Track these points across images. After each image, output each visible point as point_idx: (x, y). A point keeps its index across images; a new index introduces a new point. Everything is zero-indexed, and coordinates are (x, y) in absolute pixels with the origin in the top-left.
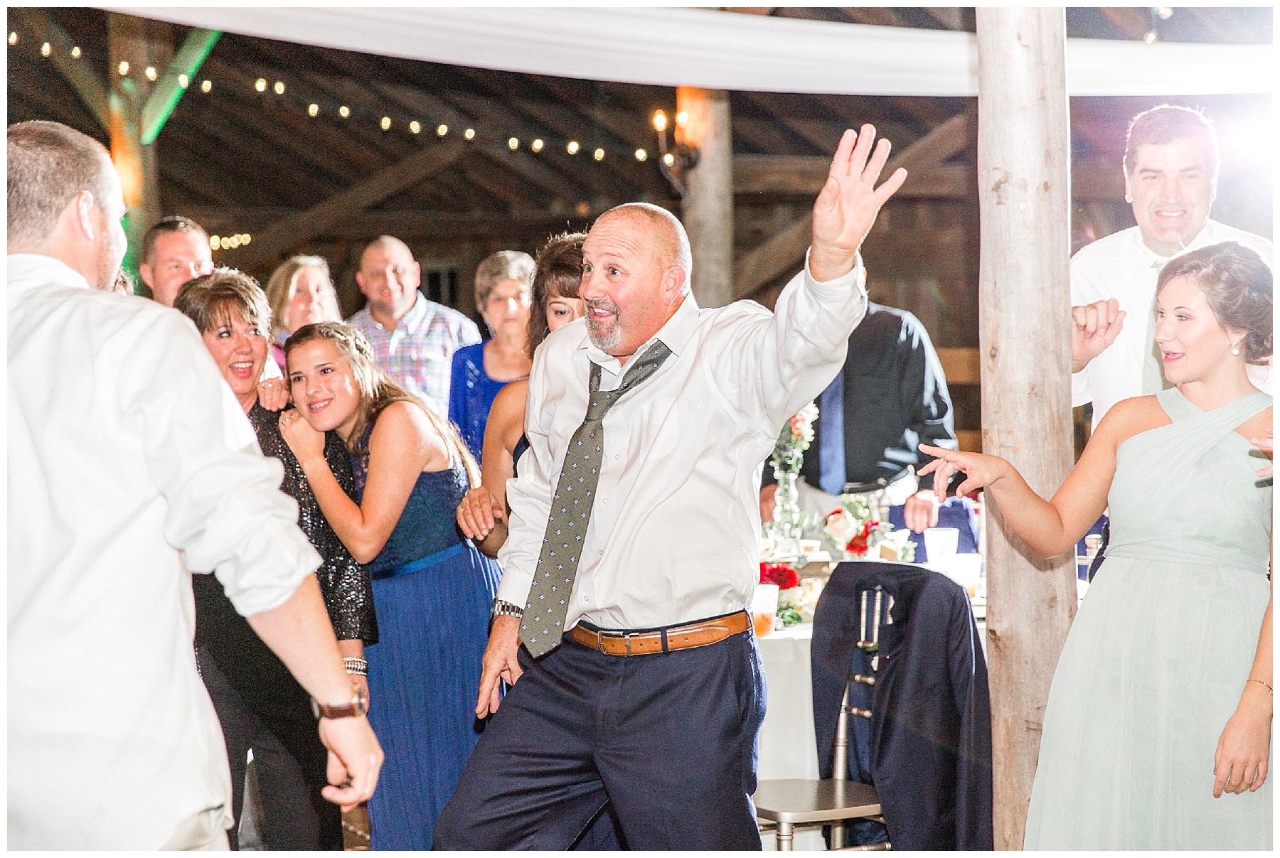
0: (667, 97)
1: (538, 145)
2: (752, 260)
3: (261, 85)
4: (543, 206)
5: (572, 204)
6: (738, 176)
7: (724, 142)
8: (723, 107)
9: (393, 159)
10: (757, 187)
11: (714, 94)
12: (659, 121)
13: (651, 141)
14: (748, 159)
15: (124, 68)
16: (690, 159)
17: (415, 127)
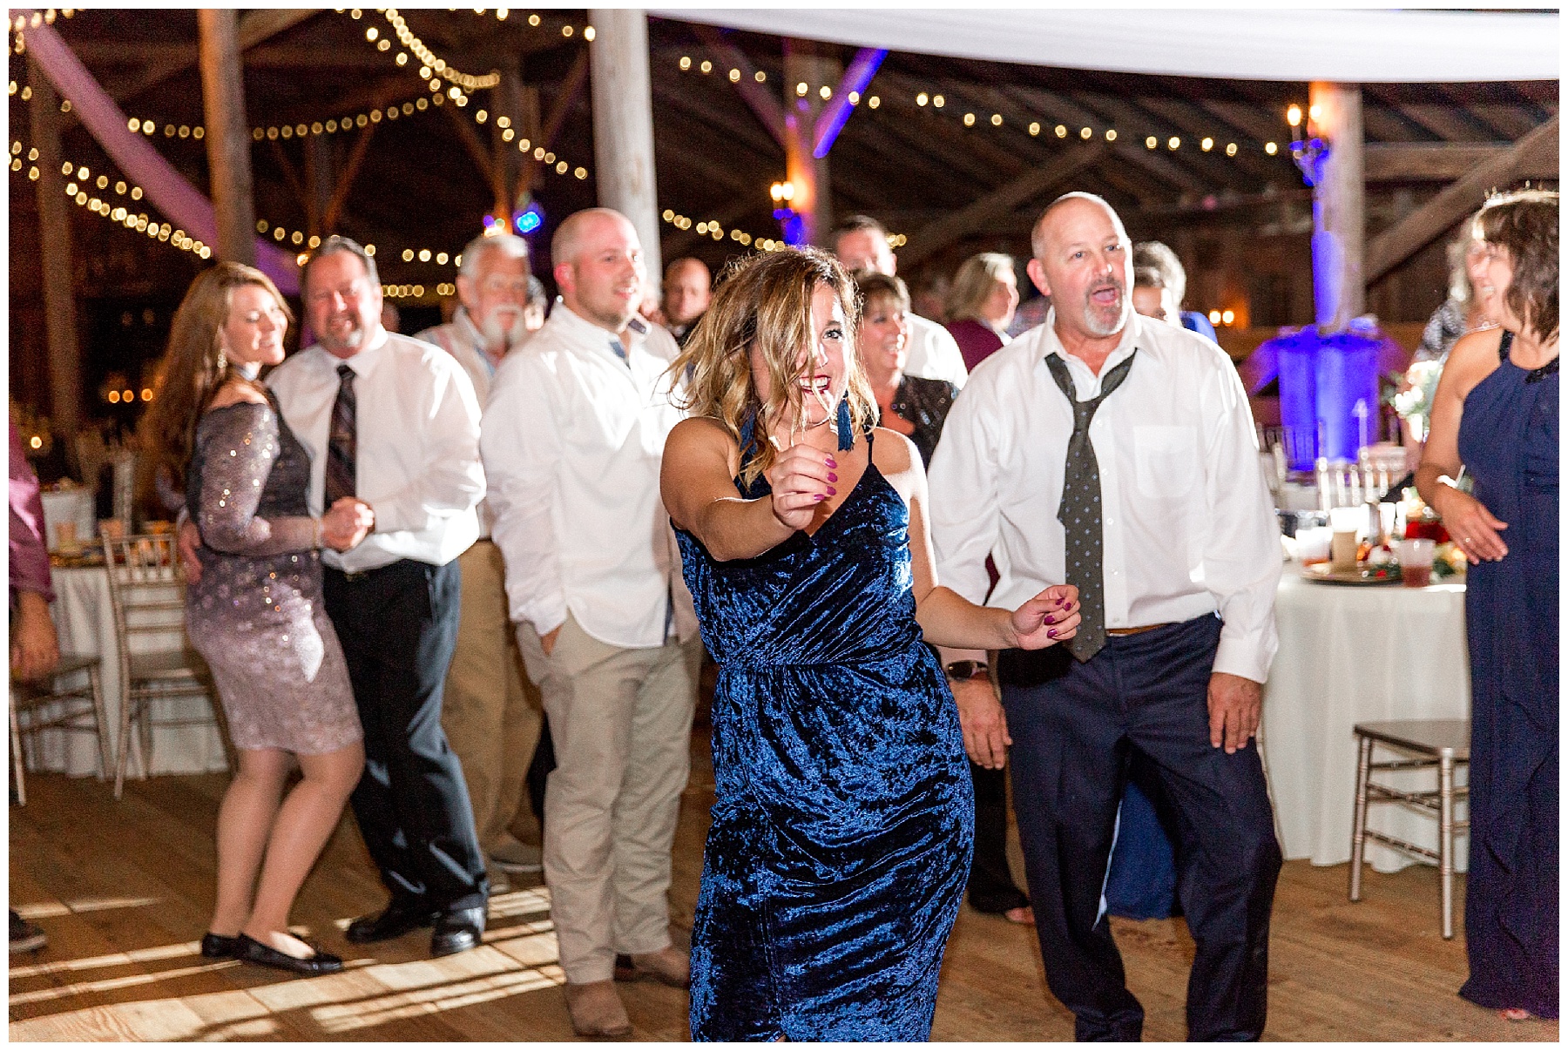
0: (1299, 92)
1: (1174, 143)
2: (1381, 243)
3: (922, 100)
4: (1174, 201)
5: (1199, 198)
6: (1368, 164)
7: (1357, 133)
8: (1354, 99)
9: (1035, 163)
10: (1386, 173)
11: (1346, 87)
12: (1294, 115)
13: (1285, 135)
14: (1378, 149)
15: (802, 88)
16: (1322, 149)
17: (1061, 131)
